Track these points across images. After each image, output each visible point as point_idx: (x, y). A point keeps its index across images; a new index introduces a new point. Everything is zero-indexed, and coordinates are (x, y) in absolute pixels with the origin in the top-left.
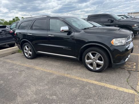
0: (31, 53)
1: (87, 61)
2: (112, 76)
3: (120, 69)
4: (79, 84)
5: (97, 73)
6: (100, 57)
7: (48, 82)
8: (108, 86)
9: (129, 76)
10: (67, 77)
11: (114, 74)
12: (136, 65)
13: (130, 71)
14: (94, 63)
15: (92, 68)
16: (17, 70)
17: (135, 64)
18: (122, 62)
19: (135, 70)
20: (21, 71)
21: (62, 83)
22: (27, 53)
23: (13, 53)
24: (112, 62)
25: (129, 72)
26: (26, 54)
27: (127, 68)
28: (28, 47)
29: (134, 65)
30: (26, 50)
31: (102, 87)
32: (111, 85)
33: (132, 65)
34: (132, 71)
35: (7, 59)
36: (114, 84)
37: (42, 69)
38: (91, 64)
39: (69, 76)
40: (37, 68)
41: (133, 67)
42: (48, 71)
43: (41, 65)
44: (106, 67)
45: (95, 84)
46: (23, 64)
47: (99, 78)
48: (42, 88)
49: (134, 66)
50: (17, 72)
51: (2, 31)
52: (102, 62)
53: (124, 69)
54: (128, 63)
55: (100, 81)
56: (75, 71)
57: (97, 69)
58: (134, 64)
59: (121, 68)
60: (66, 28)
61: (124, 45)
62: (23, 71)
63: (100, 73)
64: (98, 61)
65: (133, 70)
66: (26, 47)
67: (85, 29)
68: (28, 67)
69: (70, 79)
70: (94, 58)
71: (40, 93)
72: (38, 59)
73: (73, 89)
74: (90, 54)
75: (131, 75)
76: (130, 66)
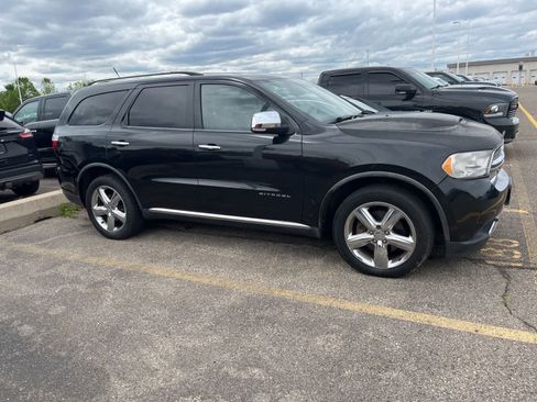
0: (123, 215)
1: (350, 237)
2: (448, 287)
3: (468, 262)
4: (335, 321)
5: (389, 280)
6: (403, 221)
7: (217, 321)
8: (443, 322)
9: (504, 285)
10: (284, 301)
11: (453, 282)
12: (522, 248)
13: (505, 267)
14: (380, 243)
15: (371, 263)
16: (76, 280)
17: (516, 245)
19: (520, 265)
20: (95, 285)
21: (271, 321)
22: (105, 217)
23: (42, 218)
24: (447, 237)
25: (503, 271)
26: (99, 220)
27: (491, 260)
28: (109, 193)
29: (515, 248)
30: (101, 203)
31: (421, 328)
32: (452, 320)
33: (506, 248)
34: (511, 267)
35: (23, 240)
36: (460, 316)
37: (177, 275)
38: (368, 249)
39: (288, 294)
40: (157, 272)
41: (513, 254)
42: (206, 281)
43: (170, 258)
44: (425, 258)
45: (394, 320)
46: (94, 260)
47: (402, 296)
48: (197, 343)
49: (516, 252)
50: (81, 288)
52: (410, 240)
53: (482, 261)
55: (409, 307)
56: (305, 274)
57: (391, 265)
58: (511, 243)
59: (471, 260)
60: (271, 118)
61: (486, 176)
62: (103, 283)
63: (401, 281)
64: (394, 237)
65: (513, 264)
66: (102, 191)
67: (339, 120)
68: (119, 268)
69: (298, 306)
70: (378, 227)
71: (198, 363)
72: (150, 236)
73: (319, 341)
74: (365, 211)
75: (513, 281)
76: (500, 253)
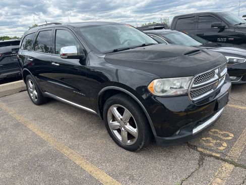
0: (36, 93)
1: (111, 122)
3: (186, 146)
4: (70, 177)
6: (132, 119)
7: (21, 164)
9: (192, 170)
11: (162, 161)
12: (231, 143)
13: (205, 155)
14: (123, 129)
17: (230, 138)
18: (184, 134)
19: (218, 155)
21: (42, 169)
23: (23, 90)
24: (155, 134)
27: (203, 147)
28: (32, 83)
29: (227, 141)
33: (221, 139)
34: (211, 156)
39: (68, 152)
40: (30, 127)
41: (221, 145)
42: (43, 136)
43: (44, 119)
44: (143, 143)
45: (100, 184)
46: (16, 116)
49: (225, 144)
51: (12, 49)
52: (136, 130)
53: (195, 148)
54: (215, 132)
55: (118, 176)
58: (228, 136)
59: (189, 145)
61: (186, 95)
64: (128, 127)
65: (214, 154)
67: (115, 51)
68: (20, 121)
69: (65, 161)
70: (121, 119)
74: (115, 109)
75: (201, 169)
76: (213, 143)
